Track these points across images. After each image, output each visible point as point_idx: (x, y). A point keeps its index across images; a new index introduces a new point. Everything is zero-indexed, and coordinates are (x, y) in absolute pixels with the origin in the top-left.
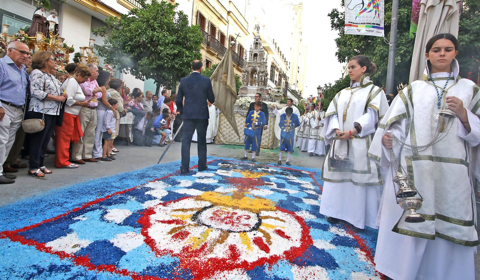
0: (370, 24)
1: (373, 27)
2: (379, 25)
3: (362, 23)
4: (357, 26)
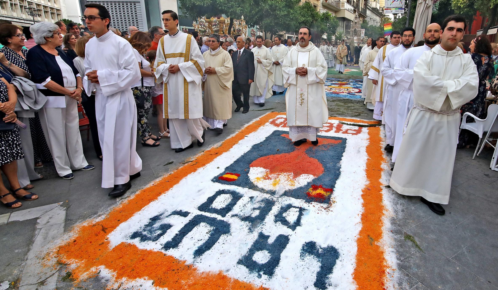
0: (397, 7)
1: (399, 9)
2: (402, 7)
3: (393, 8)
4: (391, 9)
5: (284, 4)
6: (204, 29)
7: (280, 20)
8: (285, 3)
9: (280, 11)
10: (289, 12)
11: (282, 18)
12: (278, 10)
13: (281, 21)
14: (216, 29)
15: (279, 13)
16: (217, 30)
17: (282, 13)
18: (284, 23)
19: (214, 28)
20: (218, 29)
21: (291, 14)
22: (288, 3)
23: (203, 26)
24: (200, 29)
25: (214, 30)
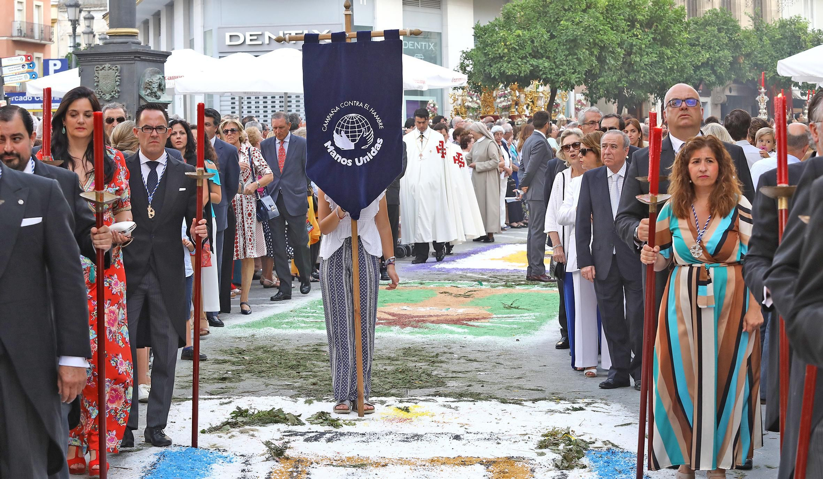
5: (649, 38)
6: (477, 103)
7: (642, 75)
8: (653, 36)
9: (642, 56)
10: (661, 55)
11: (646, 69)
12: (635, 54)
13: (644, 76)
14: (504, 104)
15: (638, 59)
16: (506, 105)
17: (646, 59)
18: (652, 80)
19: (501, 102)
20: (509, 103)
21: (668, 58)
22: (659, 34)
23: (475, 99)
24: (470, 104)
25: (500, 105)
